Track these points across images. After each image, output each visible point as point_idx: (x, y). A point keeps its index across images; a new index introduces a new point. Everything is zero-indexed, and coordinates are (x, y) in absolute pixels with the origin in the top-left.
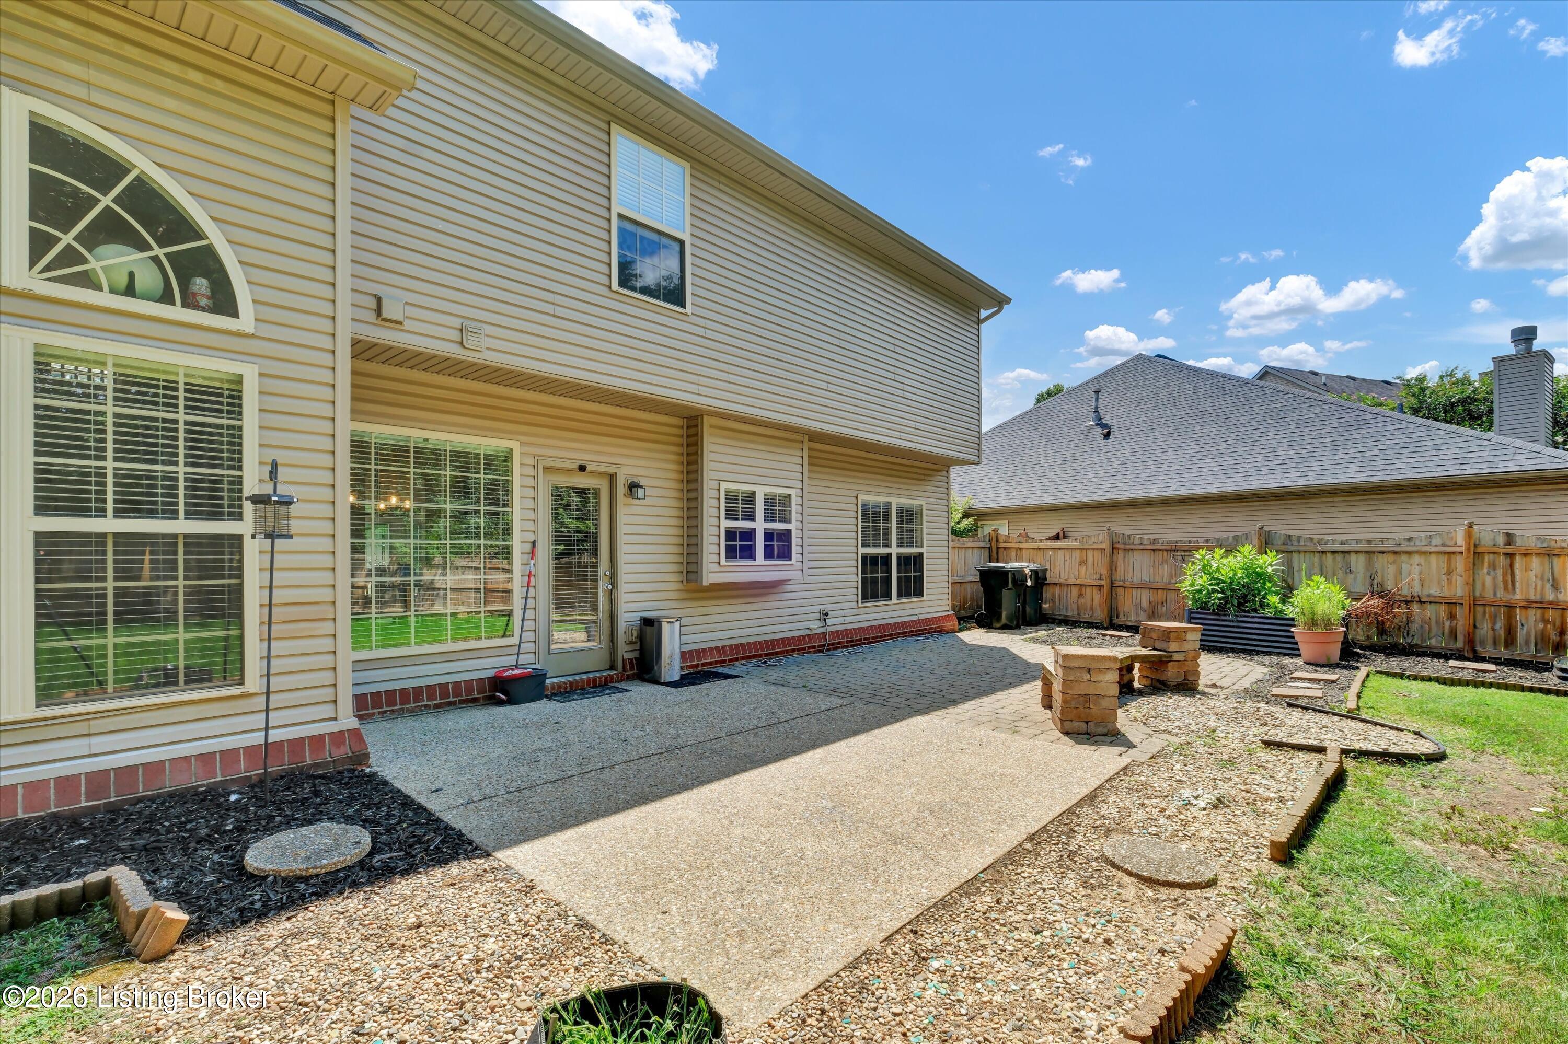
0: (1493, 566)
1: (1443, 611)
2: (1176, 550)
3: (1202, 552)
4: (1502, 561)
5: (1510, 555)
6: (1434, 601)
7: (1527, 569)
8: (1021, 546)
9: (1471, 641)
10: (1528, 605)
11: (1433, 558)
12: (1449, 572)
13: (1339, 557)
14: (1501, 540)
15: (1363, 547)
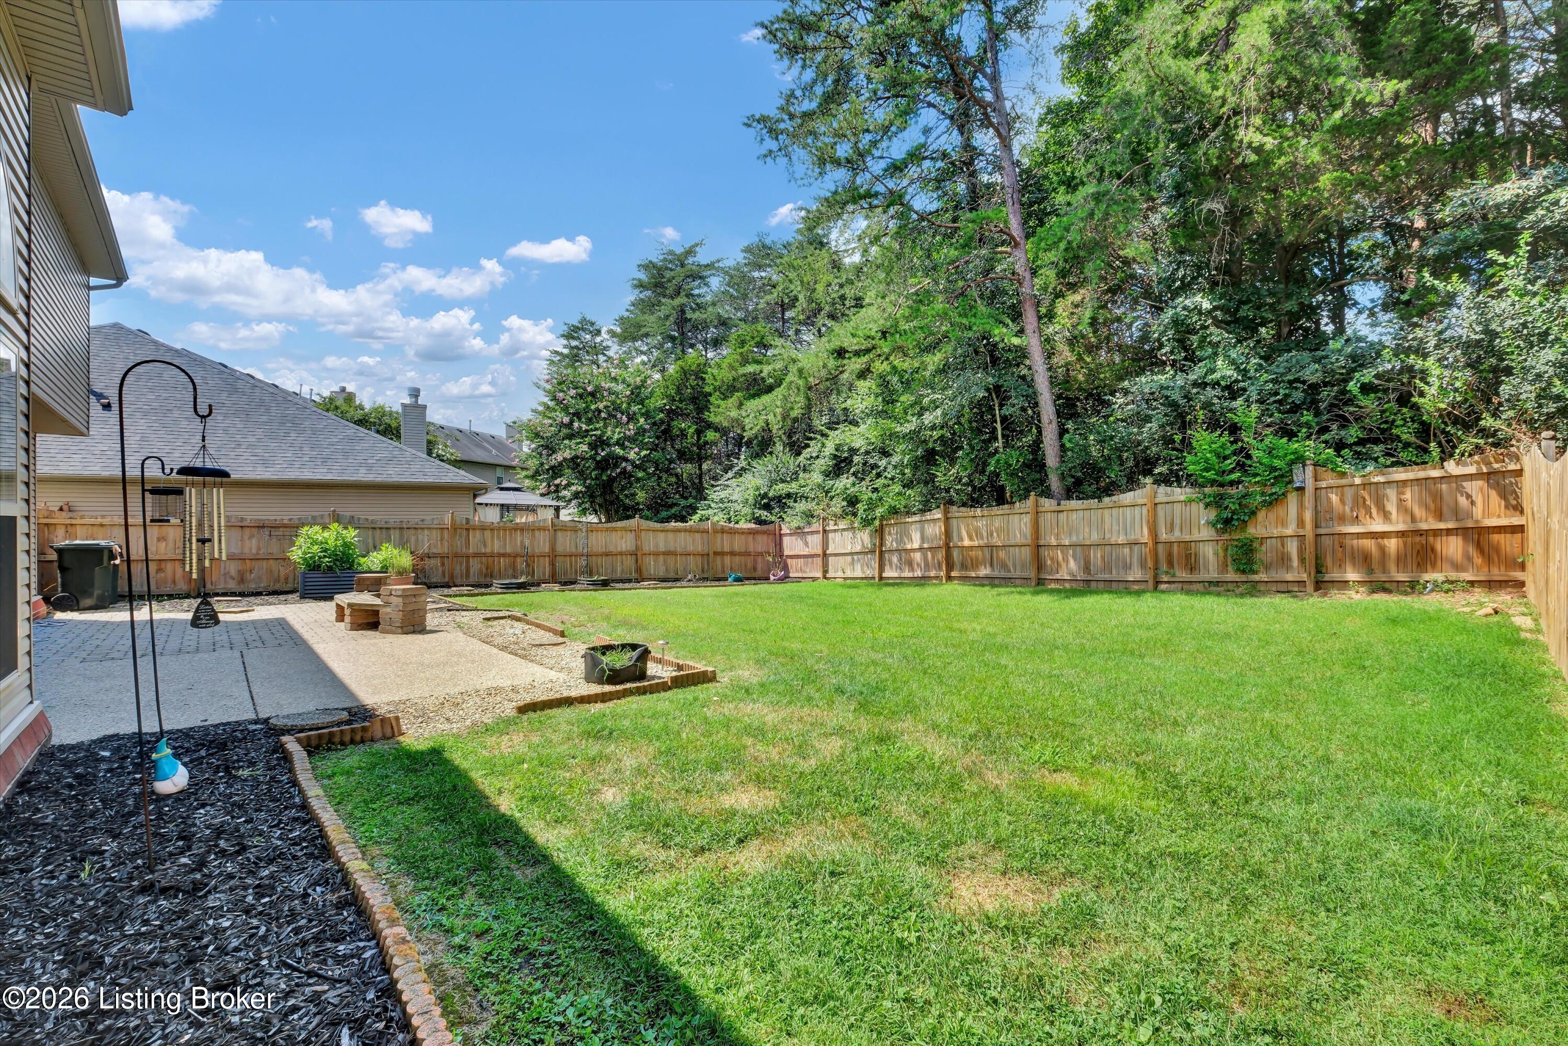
0: (461, 536)
1: (438, 562)
2: (263, 527)
3: (306, 528)
4: (464, 533)
5: (467, 529)
6: (435, 556)
7: (474, 537)
8: (74, 522)
9: (452, 576)
10: (476, 555)
11: (434, 532)
12: (442, 540)
13: (384, 531)
14: (464, 522)
15: (398, 525)
